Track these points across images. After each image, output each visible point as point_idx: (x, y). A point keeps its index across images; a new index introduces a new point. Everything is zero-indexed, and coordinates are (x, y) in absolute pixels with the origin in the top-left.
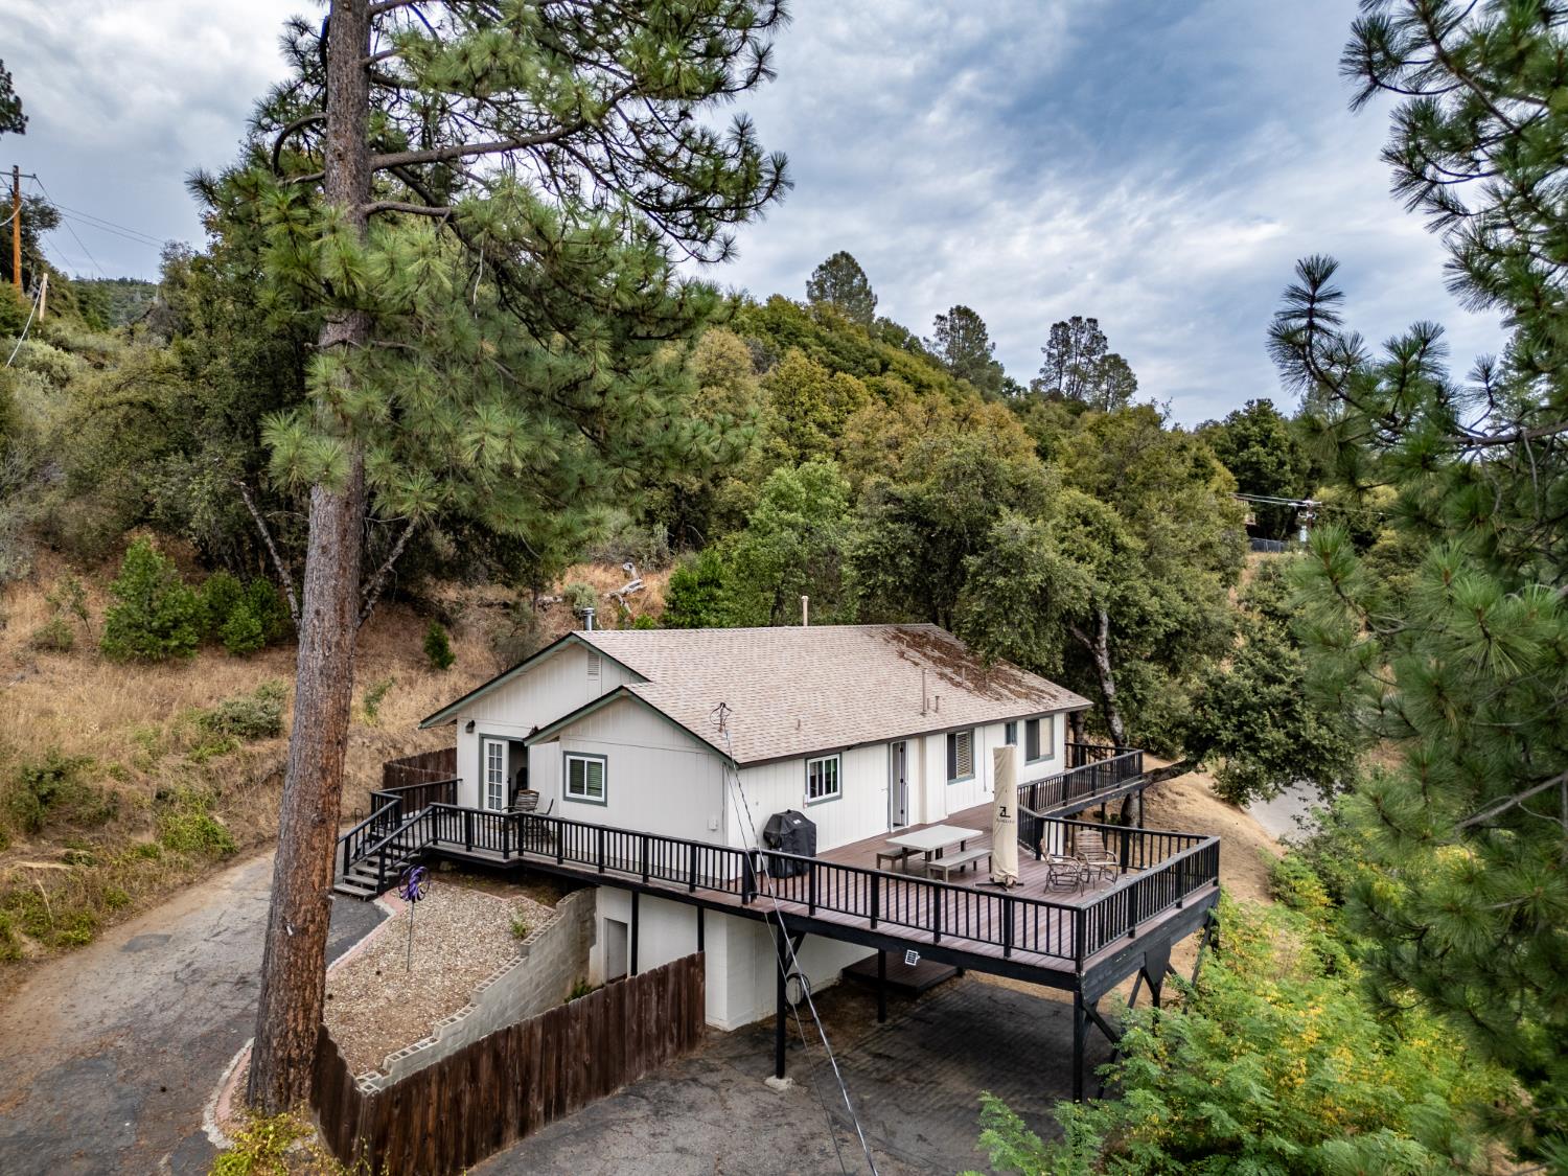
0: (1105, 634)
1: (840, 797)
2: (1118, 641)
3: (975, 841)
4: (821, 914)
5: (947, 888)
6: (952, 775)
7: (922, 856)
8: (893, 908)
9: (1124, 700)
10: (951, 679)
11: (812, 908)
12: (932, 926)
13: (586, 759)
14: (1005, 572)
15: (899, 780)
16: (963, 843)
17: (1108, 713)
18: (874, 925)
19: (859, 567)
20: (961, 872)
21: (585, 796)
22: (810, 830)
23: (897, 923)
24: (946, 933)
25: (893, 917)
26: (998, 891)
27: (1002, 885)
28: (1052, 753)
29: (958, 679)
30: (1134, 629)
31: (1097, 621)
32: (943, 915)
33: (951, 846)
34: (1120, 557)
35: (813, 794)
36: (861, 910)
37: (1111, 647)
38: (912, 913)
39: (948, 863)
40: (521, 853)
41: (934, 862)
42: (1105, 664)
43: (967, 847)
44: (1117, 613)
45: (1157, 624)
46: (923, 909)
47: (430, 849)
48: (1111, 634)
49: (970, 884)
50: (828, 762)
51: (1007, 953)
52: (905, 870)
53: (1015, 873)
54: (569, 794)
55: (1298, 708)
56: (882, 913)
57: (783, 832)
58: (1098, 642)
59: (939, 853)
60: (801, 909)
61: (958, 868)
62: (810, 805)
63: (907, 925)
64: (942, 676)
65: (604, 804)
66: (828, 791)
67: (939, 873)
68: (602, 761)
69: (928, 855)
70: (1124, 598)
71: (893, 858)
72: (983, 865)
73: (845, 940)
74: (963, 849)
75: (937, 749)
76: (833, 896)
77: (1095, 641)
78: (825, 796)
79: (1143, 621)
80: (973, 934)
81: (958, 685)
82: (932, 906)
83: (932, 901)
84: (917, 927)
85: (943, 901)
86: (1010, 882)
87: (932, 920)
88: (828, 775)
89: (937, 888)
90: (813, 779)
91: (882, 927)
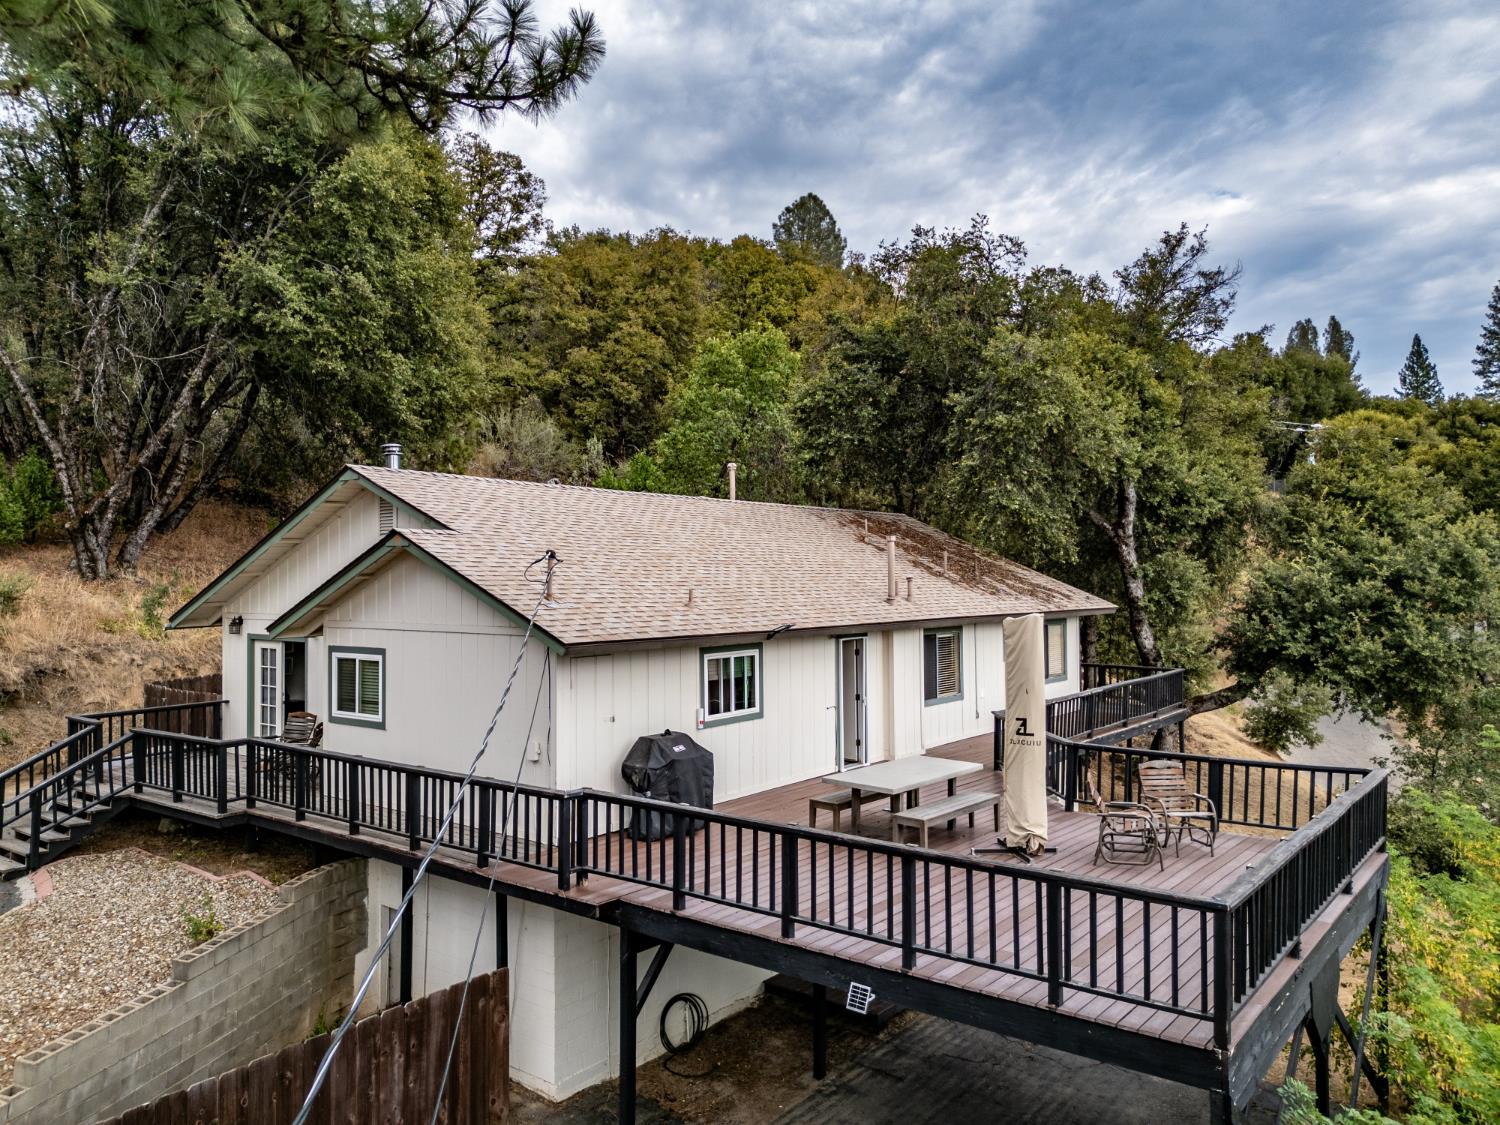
0: (1132, 516)
1: (760, 715)
2: (1149, 526)
3: (973, 780)
4: (694, 909)
5: (927, 859)
6: (930, 694)
7: (886, 803)
8: (823, 898)
9: (1158, 603)
10: (929, 569)
11: (679, 899)
12: (898, 937)
13: (358, 657)
14: (1007, 408)
15: (852, 696)
16: (951, 782)
17: (1135, 623)
18: (787, 931)
19: (802, 423)
20: (948, 831)
21: (357, 715)
22: (702, 764)
23: (831, 927)
24: (927, 951)
25: (823, 917)
26: (1014, 863)
27: (1020, 852)
28: (1065, 672)
29: (937, 569)
30: (1167, 510)
31: (1123, 499)
32: (920, 907)
33: (932, 786)
34: (1152, 413)
35: (714, 709)
36: (764, 902)
37: (1140, 533)
38: (860, 906)
39: (928, 813)
40: (251, 803)
41: (905, 813)
42: (1132, 558)
43: (958, 791)
44: (1146, 490)
45: (1199, 504)
46: (880, 898)
47: (129, 799)
48: (1140, 519)
49: (961, 851)
50: (740, 661)
51: (1055, 996)
52: (856, 826)
53: (1042, 832)
54: (336, 713)
55: (1398, 609)
56: (804, 908)
57: (652, 764)
58: (1123, 527)
59: (913, 797)
60: (659, 899)
61: (944, 823)
62: (707, 725)
63: (850, 932)
64: (916, 564)
65: (381, 726)
66: (739, 706)
67: (913, 832)
68: (378, 658)
69: (895, 799)
70: (1156, 469)
71: (836, 808)
72: (983, 818)
73: (736, 957)
74: (951, 793)
75: (909, 652)
76: (715, 875)
77: (1119, 525)
78: (734, 713)
79: (1180, 499)
80: (982, 954)
81: (939, 575)
82: (898, 890)
83: (898, 882)
84: (868, 936)
85: (920, 881)
86: (1034, 846)
87: (898, 918)
88: (739, 682)
89: (909, 859)
90: (713, 685)
91: (803, 936)
